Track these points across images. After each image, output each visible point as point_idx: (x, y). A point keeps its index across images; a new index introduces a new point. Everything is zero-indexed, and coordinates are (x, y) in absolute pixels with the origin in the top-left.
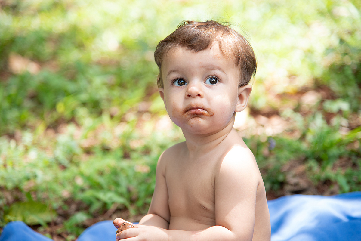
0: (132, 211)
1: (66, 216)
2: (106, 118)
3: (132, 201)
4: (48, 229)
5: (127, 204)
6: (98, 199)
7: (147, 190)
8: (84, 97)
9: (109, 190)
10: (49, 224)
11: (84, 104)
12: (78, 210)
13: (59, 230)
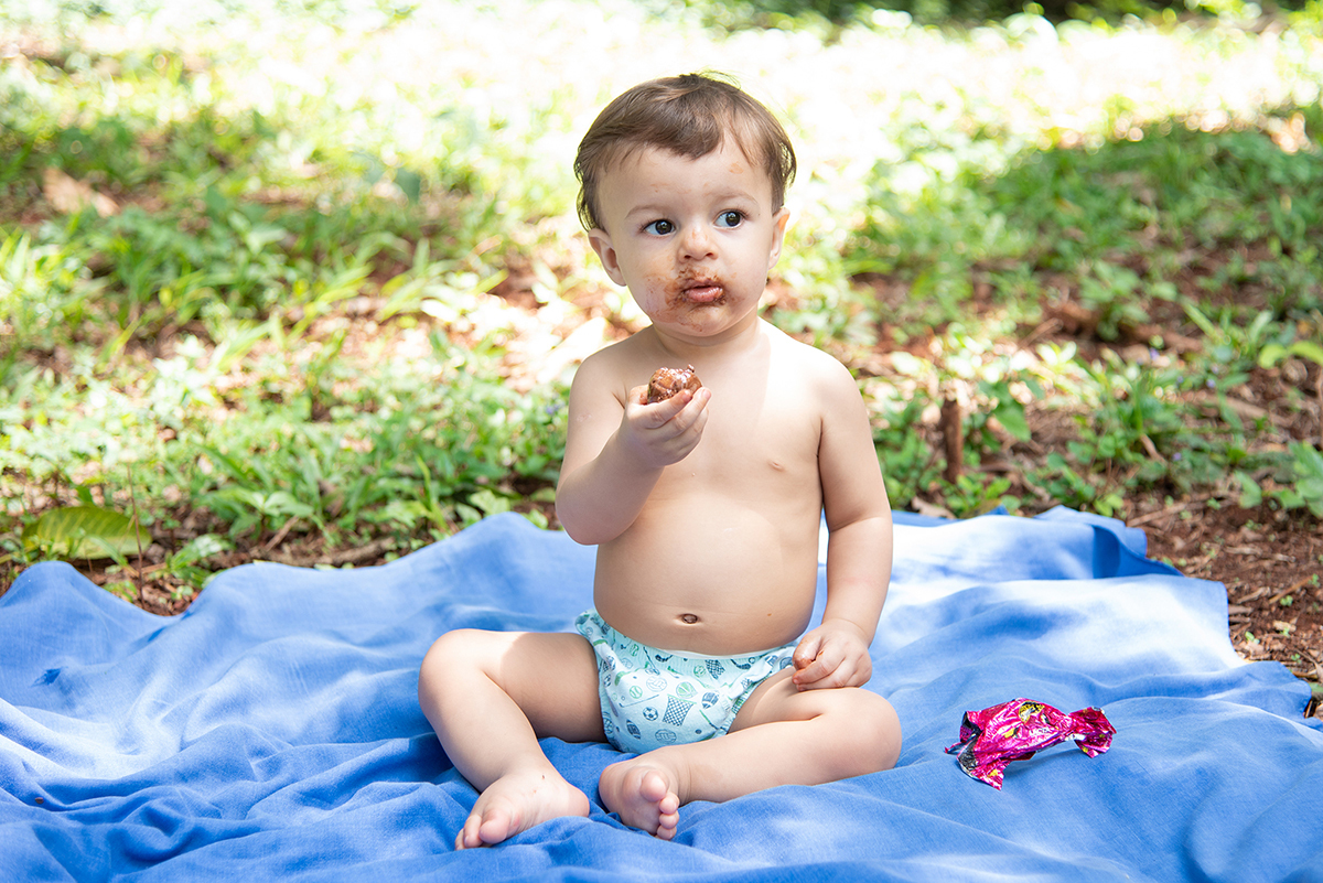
0: (329, 536)
1: (172, 543)
2: (274, 325)
3: (330, 517)
4: (130, 571)
5: (319, 521)
6: (251, 509)
7: (365, 491)
8: (223, 275)
9: (277, 487)
10: (131, 559)
11: (223, 291)
12: (201, 532)
13: (154, 573)
